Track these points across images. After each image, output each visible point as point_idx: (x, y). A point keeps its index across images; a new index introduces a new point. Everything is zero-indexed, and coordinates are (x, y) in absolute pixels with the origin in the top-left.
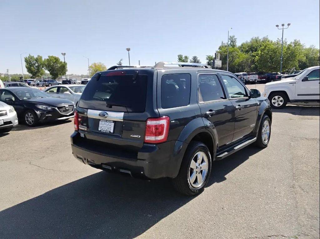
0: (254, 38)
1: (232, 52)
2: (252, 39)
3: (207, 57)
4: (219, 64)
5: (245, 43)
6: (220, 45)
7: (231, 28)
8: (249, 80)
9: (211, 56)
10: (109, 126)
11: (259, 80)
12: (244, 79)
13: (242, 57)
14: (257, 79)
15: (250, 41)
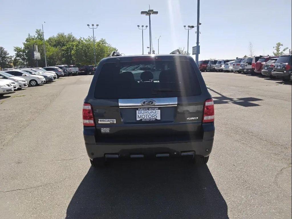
0: (60, 34)
1: (41, 45)
2: (59, 34)
3: (15, 48)
4: (38, 56)
5: (52, 37)
6: (27, 37)
7: (44, 22)
8: (71, 72)
9: (19, 47)
11: (79, 72)
12: (67, 70)
13: (53, 50)
14: (78, 70)
15: (57, 36)
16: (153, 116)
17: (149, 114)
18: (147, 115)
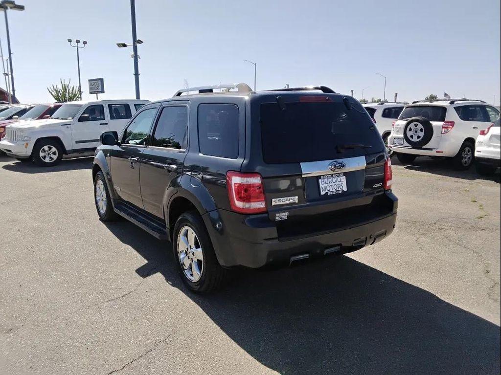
10: (339, 183)
16: (339, 186)
17: (333, 184)
18: (332, 185)
